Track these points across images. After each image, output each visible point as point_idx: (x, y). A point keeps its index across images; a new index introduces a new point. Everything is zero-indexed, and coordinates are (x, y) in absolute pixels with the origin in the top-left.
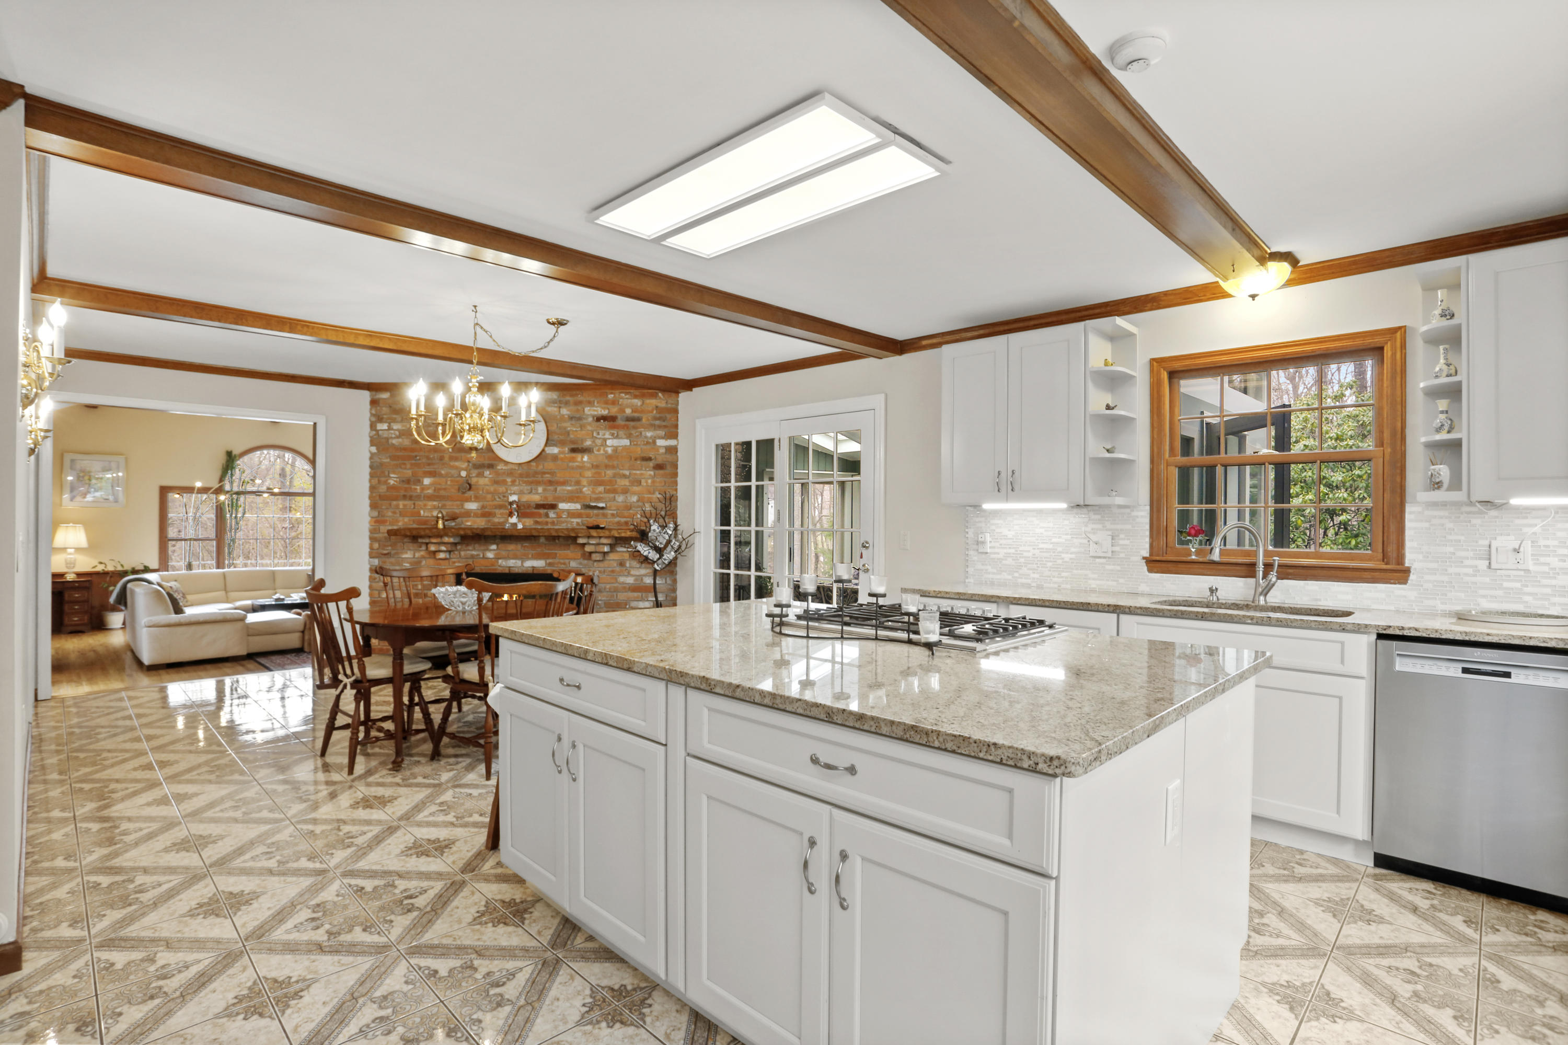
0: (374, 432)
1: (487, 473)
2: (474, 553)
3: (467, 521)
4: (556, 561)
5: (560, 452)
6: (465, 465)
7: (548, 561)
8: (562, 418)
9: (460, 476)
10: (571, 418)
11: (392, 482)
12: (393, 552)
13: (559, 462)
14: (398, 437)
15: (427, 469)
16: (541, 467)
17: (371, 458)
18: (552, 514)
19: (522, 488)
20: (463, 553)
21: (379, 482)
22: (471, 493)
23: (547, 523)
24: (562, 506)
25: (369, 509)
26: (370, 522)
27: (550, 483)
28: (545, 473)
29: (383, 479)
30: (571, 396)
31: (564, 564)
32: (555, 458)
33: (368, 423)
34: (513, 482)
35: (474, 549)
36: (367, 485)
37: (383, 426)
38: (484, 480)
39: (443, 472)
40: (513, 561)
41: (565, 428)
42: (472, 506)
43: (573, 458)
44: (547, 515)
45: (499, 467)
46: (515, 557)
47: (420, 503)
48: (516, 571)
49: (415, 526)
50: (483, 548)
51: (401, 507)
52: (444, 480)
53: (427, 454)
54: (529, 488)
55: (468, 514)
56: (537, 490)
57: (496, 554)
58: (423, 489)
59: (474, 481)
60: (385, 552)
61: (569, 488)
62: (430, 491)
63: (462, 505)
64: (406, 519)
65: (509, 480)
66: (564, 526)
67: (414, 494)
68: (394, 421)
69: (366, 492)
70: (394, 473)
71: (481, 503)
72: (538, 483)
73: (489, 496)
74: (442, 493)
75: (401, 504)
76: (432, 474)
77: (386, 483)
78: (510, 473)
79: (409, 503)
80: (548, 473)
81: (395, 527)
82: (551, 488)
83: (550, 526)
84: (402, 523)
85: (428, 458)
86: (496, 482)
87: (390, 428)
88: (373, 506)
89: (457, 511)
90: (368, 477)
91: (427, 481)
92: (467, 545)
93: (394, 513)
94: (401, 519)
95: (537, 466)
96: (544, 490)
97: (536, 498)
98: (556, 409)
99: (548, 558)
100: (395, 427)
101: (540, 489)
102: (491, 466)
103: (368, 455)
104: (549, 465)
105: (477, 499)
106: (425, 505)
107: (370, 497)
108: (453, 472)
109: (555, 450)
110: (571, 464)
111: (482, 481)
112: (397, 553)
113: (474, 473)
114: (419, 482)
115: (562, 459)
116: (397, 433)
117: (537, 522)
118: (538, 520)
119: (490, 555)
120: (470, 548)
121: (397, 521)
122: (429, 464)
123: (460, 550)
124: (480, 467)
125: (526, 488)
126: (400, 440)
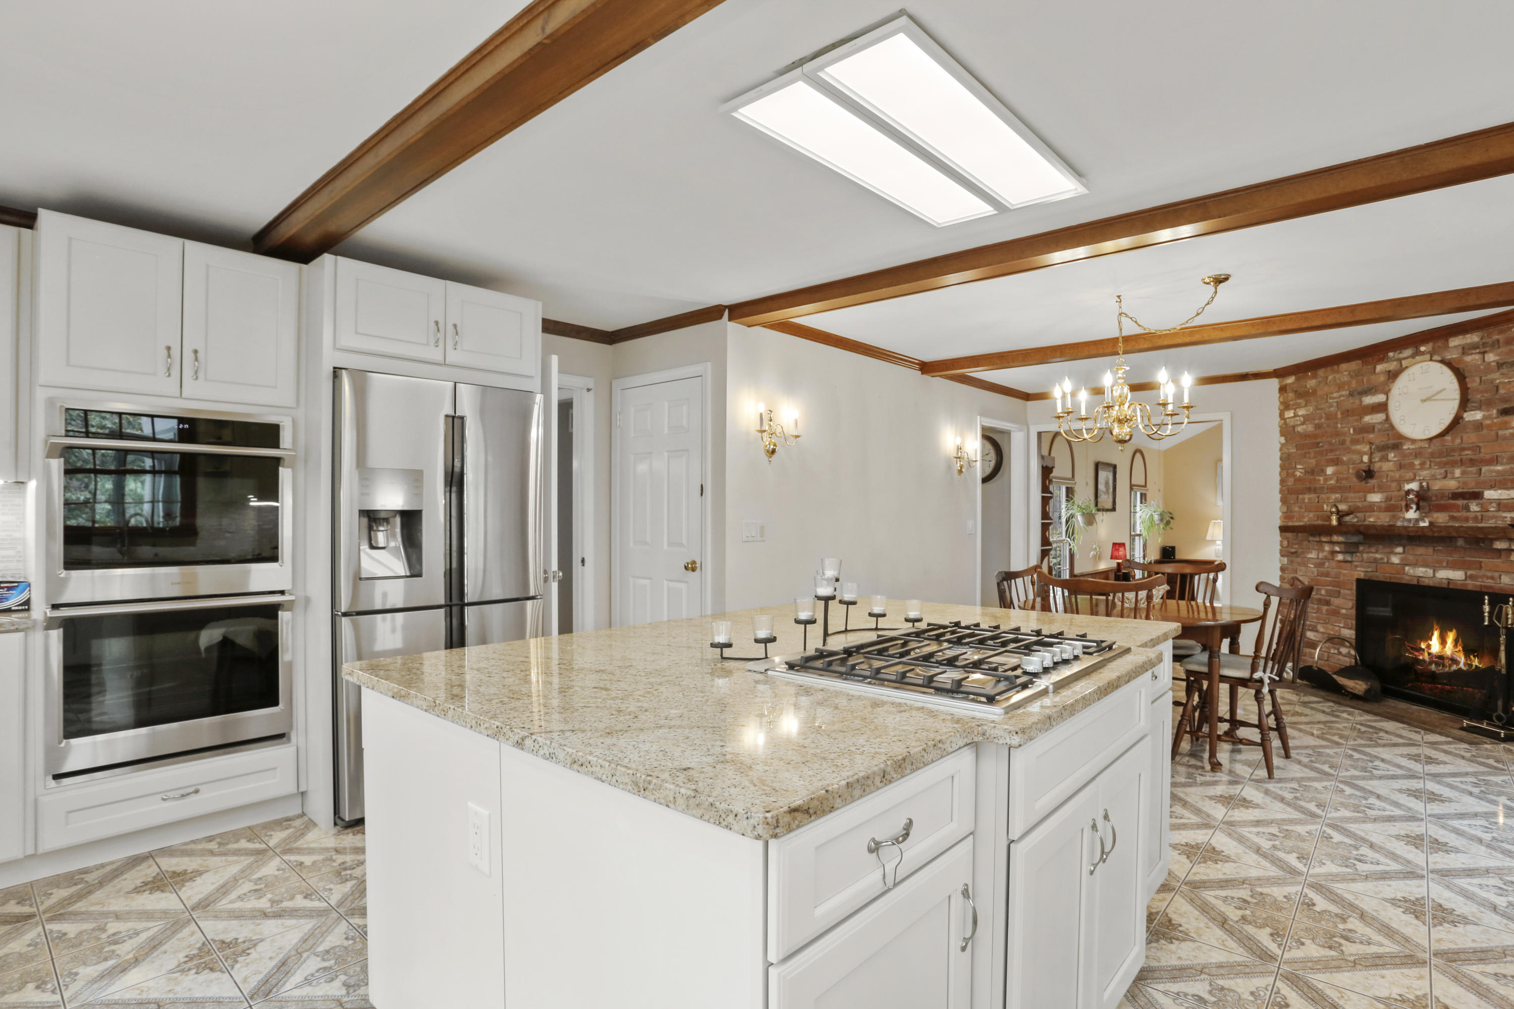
0: (1283, 421)
1: (1391, 455)
2: (1378, 556)
3: (1370, 517)
4: (1482, 573)
5: (1485, 418)
6: (1366, 448)
7: (1469, 573)
8: (1488, 368)
9: (1362, 461)
10: (1500, 365)
11: (1298, 474)
12: (1300, 551)
13: (1485, 432)
14: (1303, 424)
15: (1330, 456)
16: (1458, 441)
17: (1281, 450)
18: (1474, 507)
19: (1433, 471)
20: (1365, 556)
21: (1288, 474)
22: (1372, 482)
23: (1467, 519)
24: (1489, 494)
25: (1280, 504)
26: (1281, 518)
27: (1472, 462)
28: (1464, 449)
29: (1290, 471)
30: (1500, 333)
31: (1492, 578)
32: (1478, 426)
33: (1278, 412)
34: (1422, 464)
35: (1376, 552)
36: (1278, 478)
37: (1289, 414)
38: (1387, 466)
39: (1345, 459)
40: (1424, 569)
41: (1492, 381)
42: (1375, 498)
43: (1506, 423)
44: (1467, 508)
45: (1405, 447)
46: (1425, 565)
47: (1324, 496)
48: (1426, 582)
49: (1320, 522)
50: (1387, 550)
51: (1306, 501)
52: (1345, 467)
53: (1329, 439)
54: (1443, 471)
55: (1371, 507)
56: (1453, 473)
57: (1402, 559)
58: (1326, 480)
59: (1377, 466)
60: (1293, 550)
61: (1499, 468)
62: (1332, 482)
63: (1365, 497)
64: (1311, 515)
65: (1417, 462)
66: (1491, 523)
67: (1318, 486)
68: (1299, 406)
69: (1277, 487)
70: (1300, 464)
71: (1385, 494)
72: (1454, 464)
73: (1394, 485)
74: (1344, 483)
75: (1307, 497)
76: (1336, 462)
77: (1293, 475)
78: (1417, 454)
79: (1313, 496)
80: (1468, 449)
81: (1301, 524)
82: (1474, 469)
83: (1471, 524)
84: (1308, 518)
85: (1330, 444)
86: (1401, 466)
87: (1296, 415)
88: (1284, 500)
89: (1360, 504)
90: (1279, 469)
91: (1330, 470)
92: (1370, 546)
93: (1300, 507)
94: (1306, 514)
95: (1453, 441)
96: (1463, 473)
97: (1452, 485)
98: (1477, 357)
99: (1469, 569)
100: (1300, 413)
101: (1457, 472)
102: (1396, 447)
103: (1279, 446)
104: (1471, 438)
105: (1381, 489)
106: (1328, 498)
107: (1281, 491)
108: (1355, 457)
109: (1478, 415)
110: (1500, 433)
111: (1386, 466)
112: (1303, 553)
113: (1377, 457)
114: (1323, 471)
115: (1489, 427)
116: (1302, 419)
117: (1453, 518)
118: (1456, 514)
119: (1395, 560)
120: (1373, 550)
121: (1303, 517)
122: (1331, 451)
123: (1362, 552)
124: (1384, 448)
125: (1439, 472)
126: (1304, 426)
